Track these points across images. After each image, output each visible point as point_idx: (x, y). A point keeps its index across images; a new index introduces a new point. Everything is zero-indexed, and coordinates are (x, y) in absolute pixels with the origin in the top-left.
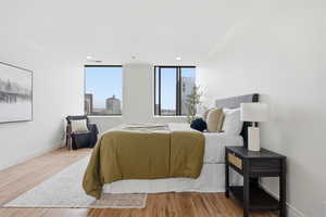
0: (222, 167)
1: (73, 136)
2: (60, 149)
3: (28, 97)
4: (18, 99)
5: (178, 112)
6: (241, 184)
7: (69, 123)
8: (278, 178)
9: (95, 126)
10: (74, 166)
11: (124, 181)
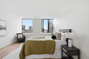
0: (61, 51)
1: (18, 39)
2: (15, 43)
3: (5, 29)
4: (2, 30)
5: (48, 32)
6: (66, 56)
7: (17, 35)
8: (77, 56)
9: (25, 36)
10: (18, 49)
11: (32, 55)
